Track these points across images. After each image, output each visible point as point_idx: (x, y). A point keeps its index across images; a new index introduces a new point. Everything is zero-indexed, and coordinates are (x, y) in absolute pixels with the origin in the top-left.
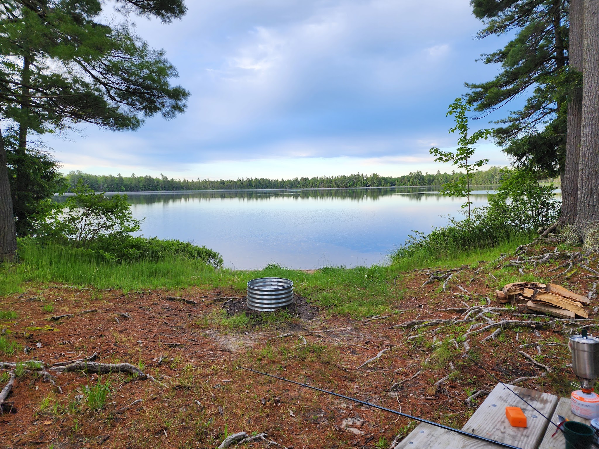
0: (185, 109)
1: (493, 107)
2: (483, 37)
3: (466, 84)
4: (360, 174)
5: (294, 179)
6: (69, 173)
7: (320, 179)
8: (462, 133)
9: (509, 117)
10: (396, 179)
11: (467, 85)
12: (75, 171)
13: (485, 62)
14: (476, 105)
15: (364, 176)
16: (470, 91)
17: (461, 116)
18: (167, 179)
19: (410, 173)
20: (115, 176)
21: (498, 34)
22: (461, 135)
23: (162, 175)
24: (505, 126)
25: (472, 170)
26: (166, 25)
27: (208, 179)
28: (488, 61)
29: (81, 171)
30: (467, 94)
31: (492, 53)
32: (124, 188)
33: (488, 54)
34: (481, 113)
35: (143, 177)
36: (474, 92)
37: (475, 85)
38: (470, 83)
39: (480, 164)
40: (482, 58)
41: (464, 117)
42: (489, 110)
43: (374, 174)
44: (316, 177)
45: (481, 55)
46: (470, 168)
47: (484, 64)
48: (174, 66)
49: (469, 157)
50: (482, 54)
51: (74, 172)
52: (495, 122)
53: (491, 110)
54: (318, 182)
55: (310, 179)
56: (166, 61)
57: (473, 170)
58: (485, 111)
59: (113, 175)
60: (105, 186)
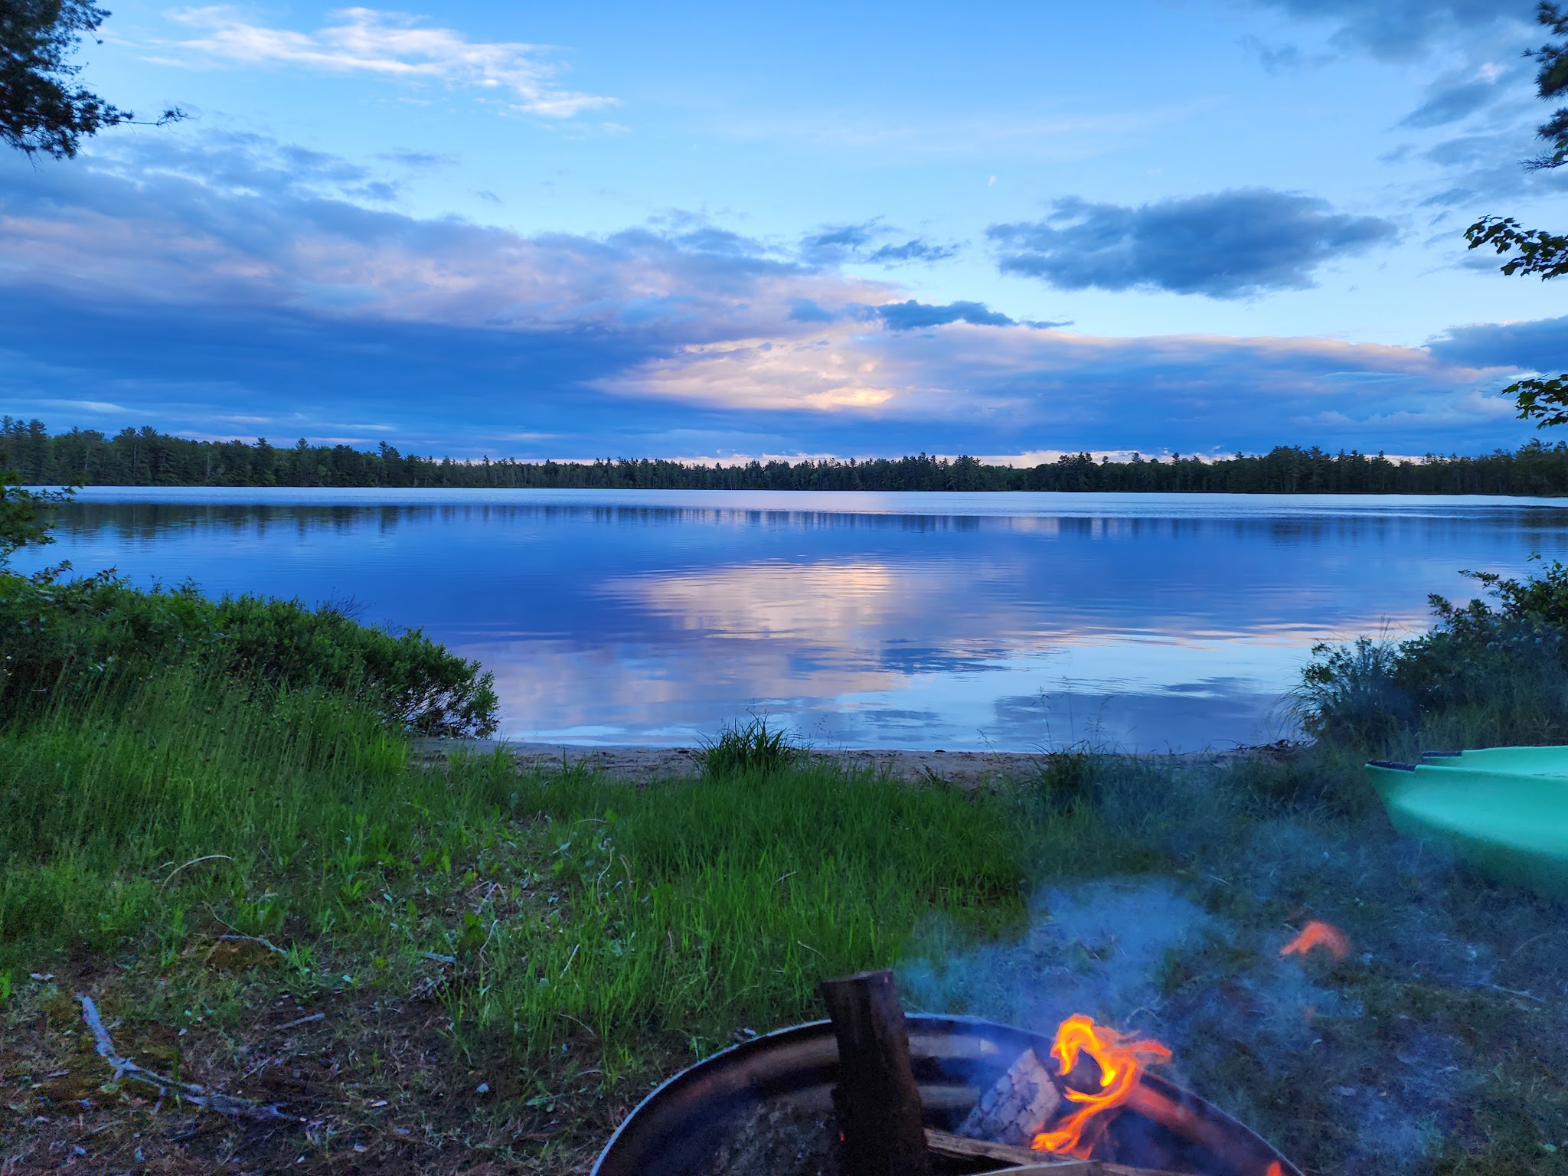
4: (928, 458)
5: (749, 465)
6: (118, 433)
7: (820, 465)
12: (138, 429)
15: (937, 462)
18: (397, 455)
20: (250, 445)
27: (511, 459)
29: (153, 428)
32: (272, 477)
35: (328, 450)
43: (965, 457)
44: (809, 461)
51: (133, 431)
54: (816, 475)
55: (792, 467)
59: (243, 443)
60: (221, 470)
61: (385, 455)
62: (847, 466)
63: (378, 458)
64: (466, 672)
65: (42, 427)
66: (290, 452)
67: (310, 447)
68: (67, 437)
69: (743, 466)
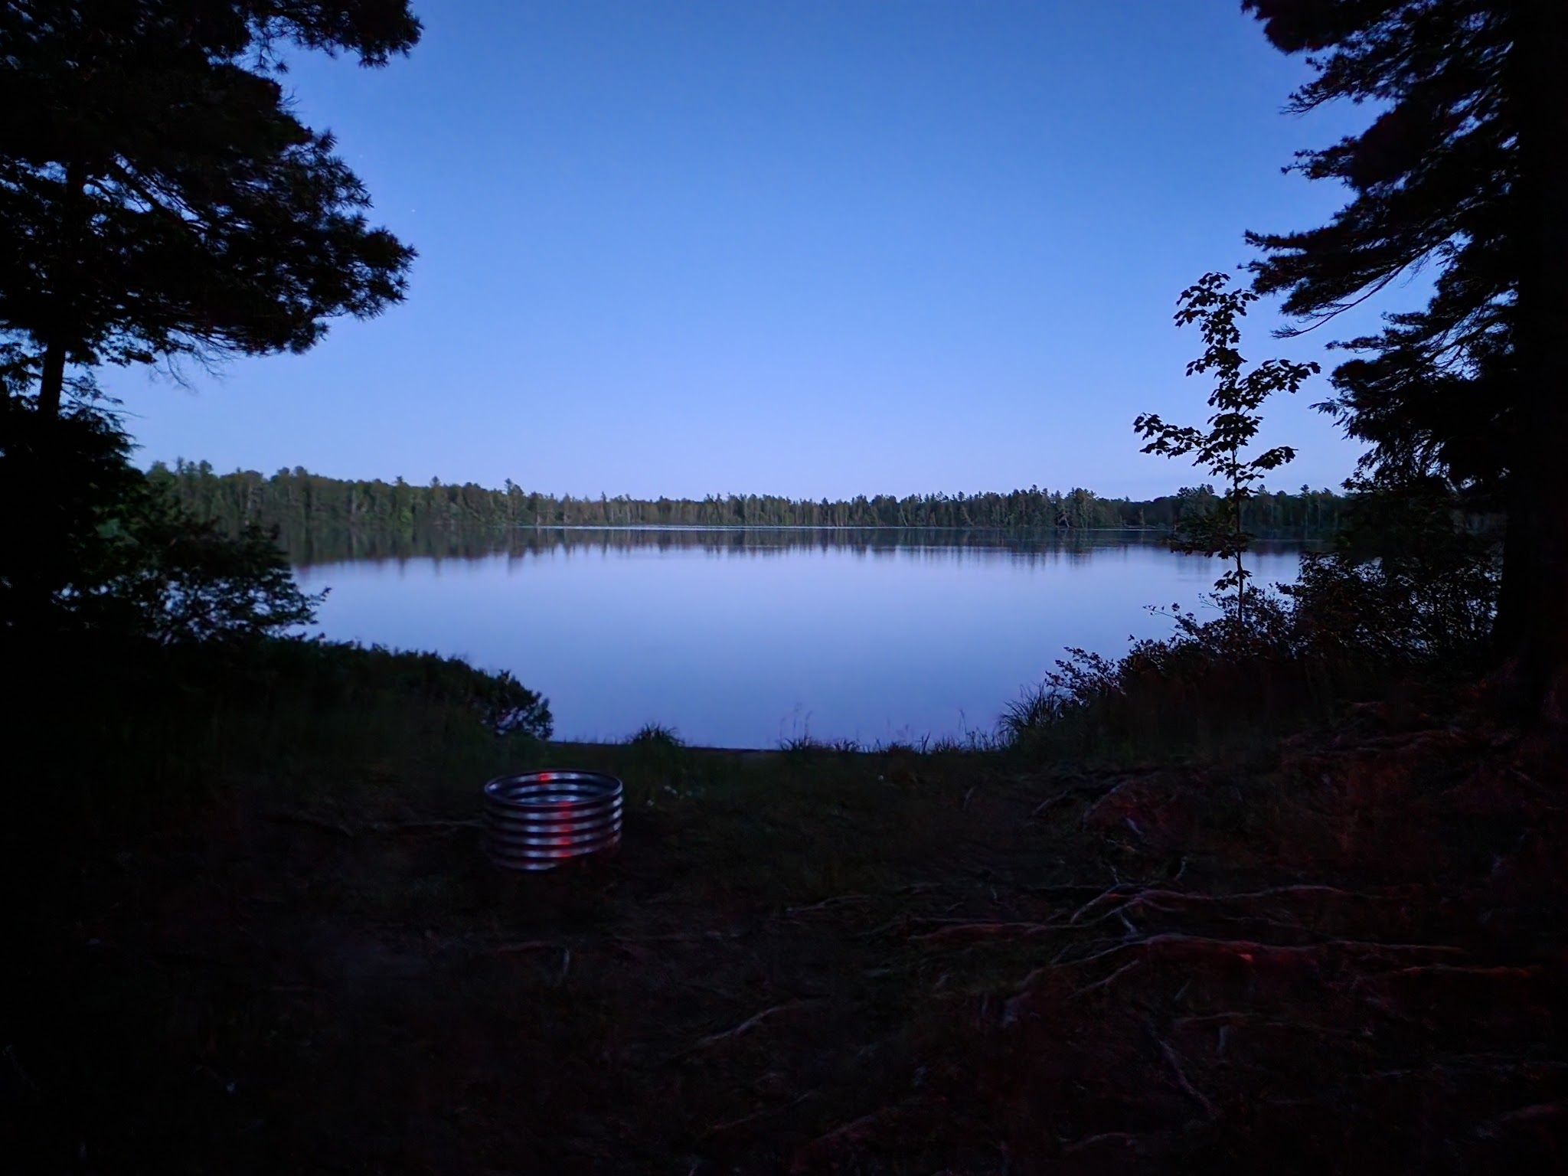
0: (405, 293)
1: (1340, 302)
2: (1311, 106)
3: (1248, 234)
4: (1040, 489)
6: (276, 473)
7: (927, 499)
8: (1222, 374)
9: (1387, 332)
10: (1138, 506)
11: (1252, 238)
12: (292, 469)
13: (1307, 173)
14: (1284, 295)
15: (1049, 495)
16: (1263, 256)
17: (1221, 325)
18: (521, 492)
19: (1182, 490)
20: (389, 483)
21: (1354, 95)
22: (1219, 380)
23: (508, 482)
24: (1370, 355)
25: (1247, 477)
26: (371, 71)
27: (628, 496)
28: (1317, 171)
29: (305, 468)
30: (1254, 265)
31: (1326, 148)
32: (410, 515)
33: (1317, 150)
34: (1302, 318)
35: (459, 487)
36: (1272, 259)
37: (1277, 238)
38: (1263, 232)
39: (1269, 460)
40: (1300, 164)
41: (1228, 327)
42: (1324, 311)
43: (1079, 490)
44: (916, 495)
45: (1297, 154)
46: (1242, 473)
47: (1306, 179)
48: (359, 178)
49: (1243, 442)
50: (1300, 152)
51: (288, 471)
52: (1347, 346)
53: (1332, 310)
54: (922, 509)
55: (898, 501)
56: (338, 164)
57: (1251, 477)
58: (1315, 312)
59: (383, 481)
60: (364, 509)
61: (511, 493)
62: (955, 500)
63: (503, 495)
64: (533, 698)
65: (210, 467)
66: (425, 489)
67: (442, 484)
68: (232, 476)
69: (849, 501)
